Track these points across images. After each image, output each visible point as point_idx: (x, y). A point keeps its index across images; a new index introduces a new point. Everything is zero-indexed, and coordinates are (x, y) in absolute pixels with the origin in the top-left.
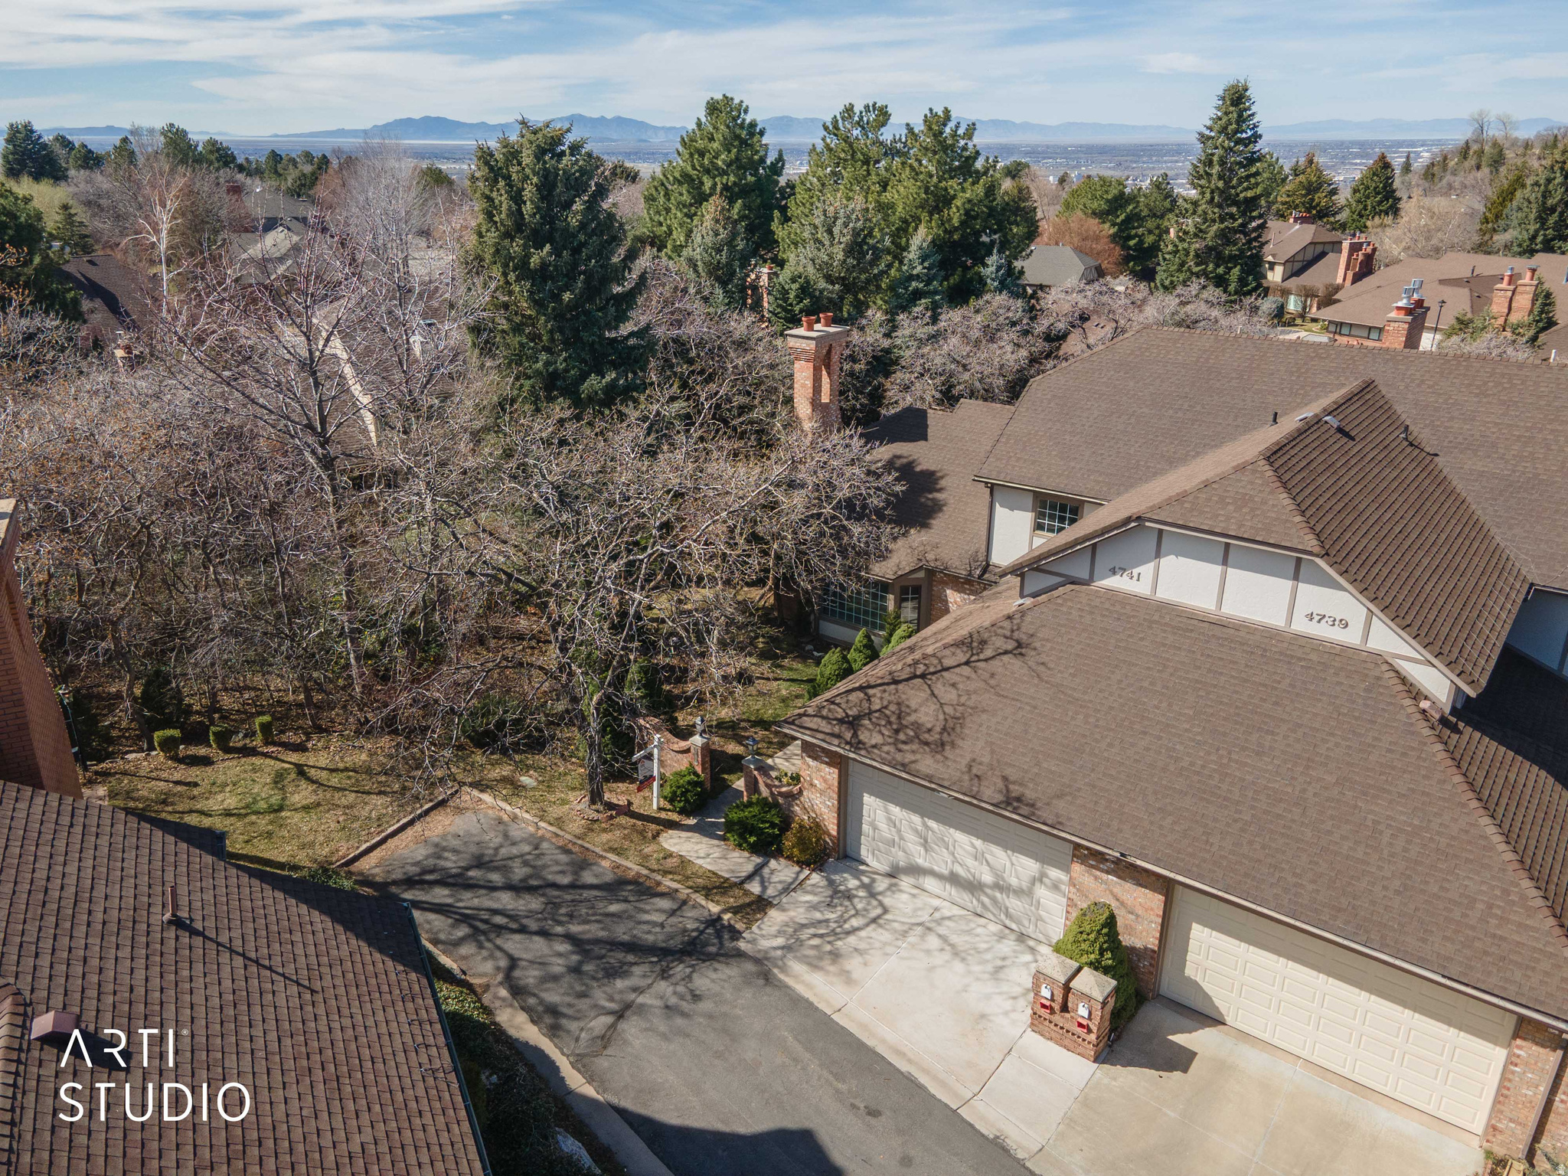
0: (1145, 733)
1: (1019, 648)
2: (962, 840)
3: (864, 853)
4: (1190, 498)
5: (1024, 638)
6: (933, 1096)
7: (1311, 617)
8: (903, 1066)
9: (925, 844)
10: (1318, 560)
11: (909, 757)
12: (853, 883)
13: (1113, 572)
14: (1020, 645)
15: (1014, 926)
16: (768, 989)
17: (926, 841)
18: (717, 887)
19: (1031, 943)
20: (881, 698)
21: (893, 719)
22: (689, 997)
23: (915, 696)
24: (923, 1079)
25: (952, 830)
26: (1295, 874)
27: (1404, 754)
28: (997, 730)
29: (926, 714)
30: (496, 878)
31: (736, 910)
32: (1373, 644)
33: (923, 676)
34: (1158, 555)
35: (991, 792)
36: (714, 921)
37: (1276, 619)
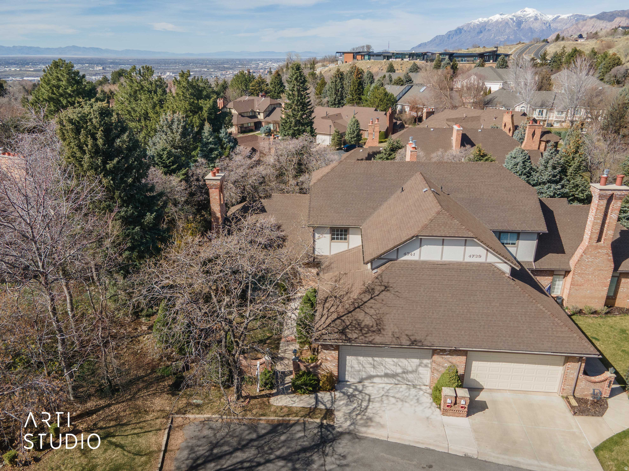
0: (441, 306)
1: (386, 288)
2: (389, 361)
3: (347, 378)
4: (429, 226)
5: (386, 284)
6: (439, 452)
7: (470, 256)
8: (423, 446)
9: (374, 367)
10: (475, 239)
11: (371, 339)
12: (351, 390)
13: (405, 254)
14: (386, 287)
15: (410, 383)
16: (362, 441)
17: (374, 365)
18: (311, 412)
19: (418, 387)
20: (348, 320)
21: (357, 326)
22: (341, 458)
23: (359, 315)
24: (431, 447)
25: (384, 359)
26: (504, 337)
27: (511, 292)
28: (394, 319)
29: (368, 321)
30: (226, 448)
31: (325, 418)
32: (489, 261)
33: (359, 307)
34: (420, 246)
35: (405, 341)
36: (321, 426)
37: (460, 259)
